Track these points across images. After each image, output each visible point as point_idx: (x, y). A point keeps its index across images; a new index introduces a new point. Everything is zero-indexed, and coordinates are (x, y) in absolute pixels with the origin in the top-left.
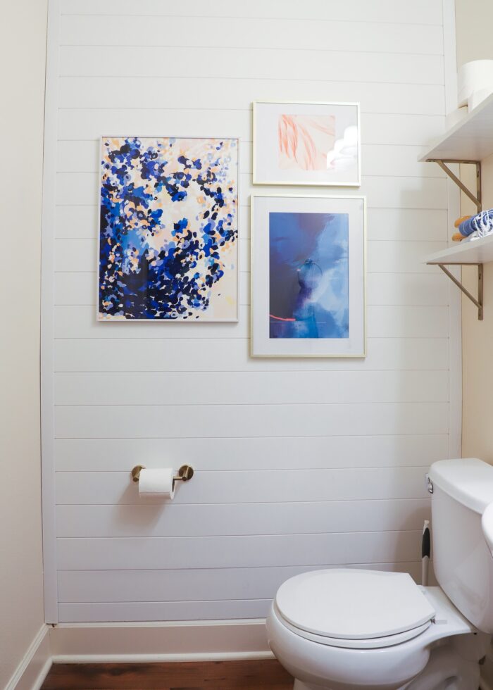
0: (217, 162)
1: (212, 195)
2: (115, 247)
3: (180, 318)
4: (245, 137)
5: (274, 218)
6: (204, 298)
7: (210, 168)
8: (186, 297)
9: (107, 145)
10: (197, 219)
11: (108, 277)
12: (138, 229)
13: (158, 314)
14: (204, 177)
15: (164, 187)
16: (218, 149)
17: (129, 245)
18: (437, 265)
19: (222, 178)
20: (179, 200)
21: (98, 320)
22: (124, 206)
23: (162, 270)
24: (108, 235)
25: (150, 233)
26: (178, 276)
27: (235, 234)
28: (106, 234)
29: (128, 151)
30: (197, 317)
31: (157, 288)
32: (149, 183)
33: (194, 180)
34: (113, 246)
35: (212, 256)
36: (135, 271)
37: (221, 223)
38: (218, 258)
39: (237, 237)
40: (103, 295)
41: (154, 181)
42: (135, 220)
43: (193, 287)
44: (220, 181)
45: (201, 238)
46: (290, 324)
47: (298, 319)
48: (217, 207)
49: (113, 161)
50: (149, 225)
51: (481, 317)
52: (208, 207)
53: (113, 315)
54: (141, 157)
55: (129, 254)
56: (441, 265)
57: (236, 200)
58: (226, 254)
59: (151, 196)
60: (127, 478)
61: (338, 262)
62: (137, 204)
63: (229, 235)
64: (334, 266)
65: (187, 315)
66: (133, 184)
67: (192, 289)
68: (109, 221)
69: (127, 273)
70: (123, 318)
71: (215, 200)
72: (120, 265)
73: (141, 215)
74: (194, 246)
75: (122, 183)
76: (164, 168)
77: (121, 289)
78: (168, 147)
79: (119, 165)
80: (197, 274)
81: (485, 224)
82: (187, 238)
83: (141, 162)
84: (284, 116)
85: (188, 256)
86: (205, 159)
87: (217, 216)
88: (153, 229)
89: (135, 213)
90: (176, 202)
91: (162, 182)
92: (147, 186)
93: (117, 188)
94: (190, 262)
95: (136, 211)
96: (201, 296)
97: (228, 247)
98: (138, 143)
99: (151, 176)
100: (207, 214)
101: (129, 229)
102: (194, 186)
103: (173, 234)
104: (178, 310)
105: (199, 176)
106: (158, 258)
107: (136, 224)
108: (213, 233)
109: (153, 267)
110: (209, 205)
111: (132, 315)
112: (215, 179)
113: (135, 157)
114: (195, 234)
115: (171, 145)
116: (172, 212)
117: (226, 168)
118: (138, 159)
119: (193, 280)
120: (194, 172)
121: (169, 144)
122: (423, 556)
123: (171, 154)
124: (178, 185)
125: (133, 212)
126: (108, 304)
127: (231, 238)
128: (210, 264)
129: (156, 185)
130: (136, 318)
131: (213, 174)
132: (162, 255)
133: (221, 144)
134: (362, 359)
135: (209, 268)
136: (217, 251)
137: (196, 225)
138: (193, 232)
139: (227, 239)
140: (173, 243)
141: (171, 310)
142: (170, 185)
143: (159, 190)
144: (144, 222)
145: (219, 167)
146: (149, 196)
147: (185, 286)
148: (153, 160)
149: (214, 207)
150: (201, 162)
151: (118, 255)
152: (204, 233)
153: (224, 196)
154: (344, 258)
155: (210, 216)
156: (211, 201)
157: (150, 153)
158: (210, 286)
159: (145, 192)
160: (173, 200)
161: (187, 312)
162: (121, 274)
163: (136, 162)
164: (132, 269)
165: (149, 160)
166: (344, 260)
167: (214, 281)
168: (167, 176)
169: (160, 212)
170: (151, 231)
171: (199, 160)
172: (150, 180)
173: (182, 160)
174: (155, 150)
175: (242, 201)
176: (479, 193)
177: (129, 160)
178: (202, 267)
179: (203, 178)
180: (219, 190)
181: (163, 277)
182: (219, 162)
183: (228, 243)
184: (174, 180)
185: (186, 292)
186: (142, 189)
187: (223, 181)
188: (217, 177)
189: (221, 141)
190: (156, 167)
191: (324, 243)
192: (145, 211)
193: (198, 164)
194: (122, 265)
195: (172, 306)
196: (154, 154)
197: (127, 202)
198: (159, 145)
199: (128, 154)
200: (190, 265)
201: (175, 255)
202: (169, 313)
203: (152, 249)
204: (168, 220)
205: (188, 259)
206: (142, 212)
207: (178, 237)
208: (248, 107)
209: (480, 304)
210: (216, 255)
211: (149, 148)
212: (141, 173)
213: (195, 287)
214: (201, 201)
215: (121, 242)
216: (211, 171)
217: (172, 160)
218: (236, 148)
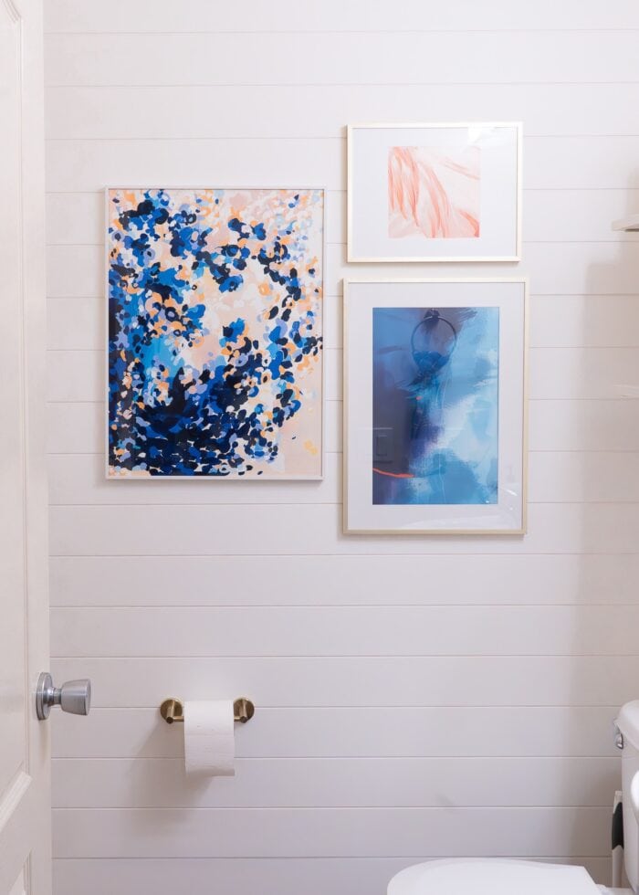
0: (291, 227)
1: (282, 281)
2: (132, 364)
3: (233, 474)
4: (334, 185)
5: (379, 314)
6: (270, 444)
7: (278, 238)
8: (242, 442)
9: (116, 201)
10: (259, 319)
11: (122, 411)
12: (168, 337)
13: (199, 468)
14: (270, 252)
15: (207, 269)
16: (292, 206)
17: (153, 362)
19: (298, 253)
20: (231, 290)
21: (108, 477)
22: (145, 300)
23: (204, 400)
24: (121, 346)
25: (186, 343)
26: (230, 409)
27: (319, 344)
28: (117, 343)
29: (149, 211)
30: (260, 473)
31: (197, 429)
32: (183, 263)
33: (254, 257)
34: (129, 364)
35: (283, 377)
36: (163, 402)
37: (296, 325)
38: (292, 381)
39: (321, 347)
40: (115, 437)
41: (191, 259)
42: (163, 321)
43: (253, 426)
44: (295, 258)
45: (265, 350)
46: (403, 483)
47: (417, 475)
48: (290, 300)
49: (126, 227)
50: (184, 329)
52: (277, 300)
53: (130, 469)
54: (170, 220)
55: (154, 375)
57: (320, 288)
58: (305, 375)
59: (188, 283)
61: (481, 384)
62: (165, 297)
63: (311, 344)
64: (474, 391)
65: (244, 469)
66: (158, 265)
67: (251, 429)
68: (122, 323)
69: (152, 405)
70: (147, 475)
71: (287, 288)
72: (140, 392)
73: (171, 314)
74: (255, 362)
75: (141, 263)
76: (206, 239)
77: (142, 430)
78: (212, 205)
79: (135, 234)
80: (260, 406)
82: (245, 350)
83: (171, 229)
84: (397, 149)
85: (245, 378)
86: (272, 222)
87: (290, 315)
88: (191, 335)
89: (163, 311)
90: (227, 292)
91: (203, 260)
92: (180, 267)
93: (133, 271)
94: (248, 388)
95: (164, 307)
96: (265, 440)
97: (308, 363)
98: (165, 198)
99: (186, 252)
100: (274, 312)
101: (153, 335)
102: (254, 266)
103: (222, 343)
104: (230, 462)
105: (262, 251)
106: (200, 382)
107: (165, 328)
108: (284, 341)
109: (191, 396)
110: (278, 297)
111: (159, 470)
112: (286, 255)
113: (160, 221)
114: (256, 344)
115: (217, 201)
116: (219, 308)
117: (305, 238)
118: (166, 225)
119: (254, 415)
120: (253, 245)
121: (214, 200)
122: (613, 848)
123: (217, 216)
124: (228, 266)
125: (160, 310)
126: (124, 453)
127: (313, 350)
128: (279, 391)
129: (195, 266)
130: (166, 473)
131: (284, 247)
132: (205, 376)
133: (297, 197)
135: (278, 396)
136: (290, 370)
137: (258, 330)
138: (252, 339)
139: (306, 351)
140: (222, 359)
141: (219, 462)
142: (216, 265)
143: (199, 274)
144: (173, 326)
145: (293, 236)
146: (182, 283)
147: (242, 425)
148: (189, 225)
149: (285, 300)
150: (264, 227)
151: (137, 377)
152: (271, 342)
153: (301, 283)
154: (490, 377)
155: (280, 314)
156: (281, 291)
157: (184, 214)
158: (280, 425)
159: (177, 277)
160: (222, 290)
161: (244, 464)
162: (141, 406)
163: (163, 229)
164: (160, 399)
165: (183, 226)
166: (492, 381)
167: (285, 416)
168: (211, 252)
169: (202, 309)
170: (187, 338)
171: (262, 225)
172: (185, 257)
173: (235, 224)
174: (191, 210)
175: (330, 290)
177: (151, 225)
178: (266, 395)
179: (267, 254)
180: (294, 273)
181: (207, 410)
182: (294, 227)
183: (309, 357)
184: (223, 258)
185: (242, 433)
186: (172, 271)
187: (300, 259)
188: (290, 252)
189: (297, 193)
190: (195, 236)
191: (460, 355)
192: (179, 308)
193: (260, 232)
194: (142, 392)
195: (221, 456)
196: (191, 215)
197: (150, 292)
198: (199, 201)
199: (150, 217)
200: (249, 393)
201: (224, 376)
202: (215, 468)
203: (189, 367)
204: (213, 323)
205: (245, 383)
206: (172, 309)
207: (229, 348)
208: (338, 133)
210: (288, 376)
211: (183, 205)
212: (171, 246)
213: (257, 427)
214: (266, 291)
215: (142, 356)
216: (281, 242)
217: (218, 225)
218: (320, 203)
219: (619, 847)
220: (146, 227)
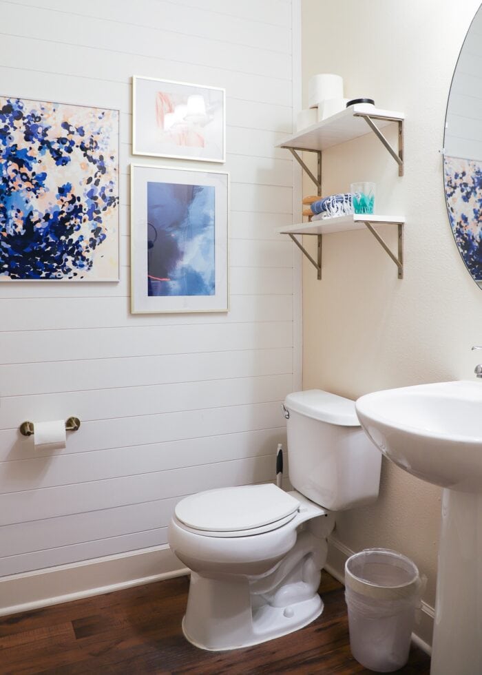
0: (100, 130)
1: (95, 162)
3: (65, 278)
4: (125, 110)
5: (150, 185)
6: (88, 260)
7: (92, 136)
8: (70, 258)
10: (81, 184)
12: (22, 191)
13: (44, 274)
14: (87, 144)
15: (48, 151)
16: (100, 118)
17: (12, 207)
18: (288, 235)
19: (104, 146)
20: (63, 165)
22: (7, 167)
23: (47, 233)
25: (34, 196)
26: (63, 238)
27: (117, 201)
29: (11, 111)
30: (82, 277)
31: (42, 250)
32: (32, 146)
33: (77, 146)
35: (95, 220)
36: (19, 232)
37: (103, 189)
38: (101, 222)
39: (118, 203)
41: (38, 144)
42: (19, 181)
43: (78, 249)
44: (102, 149)
45: (85, 203)
46: (165, 283)
47: (172, 279)
48: (99, 174)
50: (33, 187)
51: (319, 277)
52: (92, 173)
54: (24, 118)
55: (13, 215)
56: (291, 234)
57: (117, 168)
58: (110, 219)
59: (35, 158)
60: (14, 434)
61: (205, 229)
62: (20, 166)
63: (112, 201)
64: (203, 232)
65: (72, 275)
66: (16, 145)
67: (76, 250)
69: (12, 234)
70: (9, 279)
71: (98, 167)
73: (24, 177)
74: (78, 210)
75: (4, 144)
76: (47, 132)
77: (6, 250)
78: (51, 112)
79: (1, 125)
80: (82, 236)
81: (333, 206)
82: (72, 202)
83: (24, 124)
84: (160, 93)
85: (72, 219)
86: (88, 126)
87: (100, 183)
88: (38, 191)
89: (19, 175)
90: (60, 166)
91: (45, 145)
92: (31, 148)
94: (74, 225)
95: (20, 172)
96: (85, 257)
97: (110, 212)
98: (20, 104)
99: (34, 139)
100: (90, 180)
101: (12, 190)
102: (77, 152)
103: (58, 197)
104: (63, 270)
105: (83, 143)
106: (43, 220)
107: (20, 186)
108: (96, 198)
109: (38, 229)
110: (92, 171)
111: (17, 276)
112: (97, 147)
113: (18, 119)
114: (79, 199)
115: (54, 110)
116: (56, 176)
117: (108, 138)
118: (21, 121)
119: (78, 242)
120: (77, 139)
121: (53, 108)
122: (277, 473)
123: (55, 119)
124: (61, 150)
125: (17, 174)
127: (113, 204)
128: (93, 228)
129: (40, 149)
130: (22, 278)
131: (96, 142)
132: (47, 217)
133: (103, 114)
134: (225, 313)
135: (92, 231)
136: (99, 215)
137: (80, 190)
138: (76, 196)
139: (109, 204)
140: (58, 206)
141: (56, 271)
142: (54, 150)
143: (43, 154)
144: (26, 185)
145: (101, 136)
146: (31, 158)
147: (70, 248)
148: (37, 123)
149: (97, 173)
150: (84, 129)
151: (2, 215)
152: (88, 198)
153: (106, 164)
155: (93, 182)
156: (94, 168)
158: (94, 249)
159: (29, 154)
160: (57, 164)
161: (72, 272)
162: (5, 234)
163: (19, 123)
164: (17, 230)
165: (33, 123)
167: (97, 243)
168: (50, 140)
169: (44, 175)
170: (35, 193)
171: (82, 127)
172: (34, 142)
173: (66, 126)
174: (38, 114)
175: (123, 170)
176: (320, 177)
177: (11, 120)
178: (85, 230)
179: (85, 145)
180: (101, 158)
181: (48, 238)
182: (101, 131)
183: (110, 208)
184: (58, 145)
185: (70, 253)
186: (25, 151)
187: (105, 150)
188: (99, 145)
189: (103, 111)
190: (40, 130)
192: (29, 174)
193: (81, 131)
194: (6, 226)
195: (57, 267)
196: (38, 117)
197: (10, 163)
198: (43, 109)
199: (11, 115)
200: (74, 228)
201: (59, 218)
202: (54, 274)
203: (36, 211)
204: (52, 184)
205: (72, 222)
206: (26, 174)
207: (62, 201)
208: (128, 81)
209: (319, 266)
210: (98, 219)
211: (33, 110)
212: (24, 135)
213: (80, 249)
214: (85, 167)
215: (5, 203)
216: (94, 139)
217: (55, 125)
218: (117, 119)
219: (280, 473)
220: (8, 121)
